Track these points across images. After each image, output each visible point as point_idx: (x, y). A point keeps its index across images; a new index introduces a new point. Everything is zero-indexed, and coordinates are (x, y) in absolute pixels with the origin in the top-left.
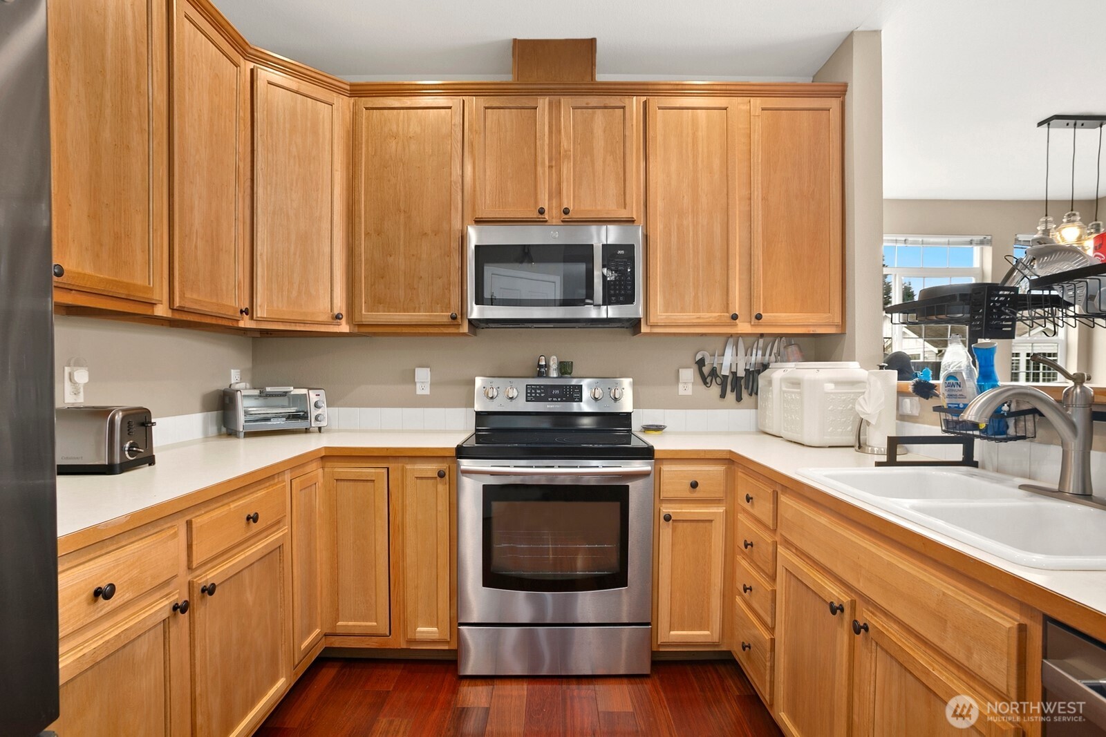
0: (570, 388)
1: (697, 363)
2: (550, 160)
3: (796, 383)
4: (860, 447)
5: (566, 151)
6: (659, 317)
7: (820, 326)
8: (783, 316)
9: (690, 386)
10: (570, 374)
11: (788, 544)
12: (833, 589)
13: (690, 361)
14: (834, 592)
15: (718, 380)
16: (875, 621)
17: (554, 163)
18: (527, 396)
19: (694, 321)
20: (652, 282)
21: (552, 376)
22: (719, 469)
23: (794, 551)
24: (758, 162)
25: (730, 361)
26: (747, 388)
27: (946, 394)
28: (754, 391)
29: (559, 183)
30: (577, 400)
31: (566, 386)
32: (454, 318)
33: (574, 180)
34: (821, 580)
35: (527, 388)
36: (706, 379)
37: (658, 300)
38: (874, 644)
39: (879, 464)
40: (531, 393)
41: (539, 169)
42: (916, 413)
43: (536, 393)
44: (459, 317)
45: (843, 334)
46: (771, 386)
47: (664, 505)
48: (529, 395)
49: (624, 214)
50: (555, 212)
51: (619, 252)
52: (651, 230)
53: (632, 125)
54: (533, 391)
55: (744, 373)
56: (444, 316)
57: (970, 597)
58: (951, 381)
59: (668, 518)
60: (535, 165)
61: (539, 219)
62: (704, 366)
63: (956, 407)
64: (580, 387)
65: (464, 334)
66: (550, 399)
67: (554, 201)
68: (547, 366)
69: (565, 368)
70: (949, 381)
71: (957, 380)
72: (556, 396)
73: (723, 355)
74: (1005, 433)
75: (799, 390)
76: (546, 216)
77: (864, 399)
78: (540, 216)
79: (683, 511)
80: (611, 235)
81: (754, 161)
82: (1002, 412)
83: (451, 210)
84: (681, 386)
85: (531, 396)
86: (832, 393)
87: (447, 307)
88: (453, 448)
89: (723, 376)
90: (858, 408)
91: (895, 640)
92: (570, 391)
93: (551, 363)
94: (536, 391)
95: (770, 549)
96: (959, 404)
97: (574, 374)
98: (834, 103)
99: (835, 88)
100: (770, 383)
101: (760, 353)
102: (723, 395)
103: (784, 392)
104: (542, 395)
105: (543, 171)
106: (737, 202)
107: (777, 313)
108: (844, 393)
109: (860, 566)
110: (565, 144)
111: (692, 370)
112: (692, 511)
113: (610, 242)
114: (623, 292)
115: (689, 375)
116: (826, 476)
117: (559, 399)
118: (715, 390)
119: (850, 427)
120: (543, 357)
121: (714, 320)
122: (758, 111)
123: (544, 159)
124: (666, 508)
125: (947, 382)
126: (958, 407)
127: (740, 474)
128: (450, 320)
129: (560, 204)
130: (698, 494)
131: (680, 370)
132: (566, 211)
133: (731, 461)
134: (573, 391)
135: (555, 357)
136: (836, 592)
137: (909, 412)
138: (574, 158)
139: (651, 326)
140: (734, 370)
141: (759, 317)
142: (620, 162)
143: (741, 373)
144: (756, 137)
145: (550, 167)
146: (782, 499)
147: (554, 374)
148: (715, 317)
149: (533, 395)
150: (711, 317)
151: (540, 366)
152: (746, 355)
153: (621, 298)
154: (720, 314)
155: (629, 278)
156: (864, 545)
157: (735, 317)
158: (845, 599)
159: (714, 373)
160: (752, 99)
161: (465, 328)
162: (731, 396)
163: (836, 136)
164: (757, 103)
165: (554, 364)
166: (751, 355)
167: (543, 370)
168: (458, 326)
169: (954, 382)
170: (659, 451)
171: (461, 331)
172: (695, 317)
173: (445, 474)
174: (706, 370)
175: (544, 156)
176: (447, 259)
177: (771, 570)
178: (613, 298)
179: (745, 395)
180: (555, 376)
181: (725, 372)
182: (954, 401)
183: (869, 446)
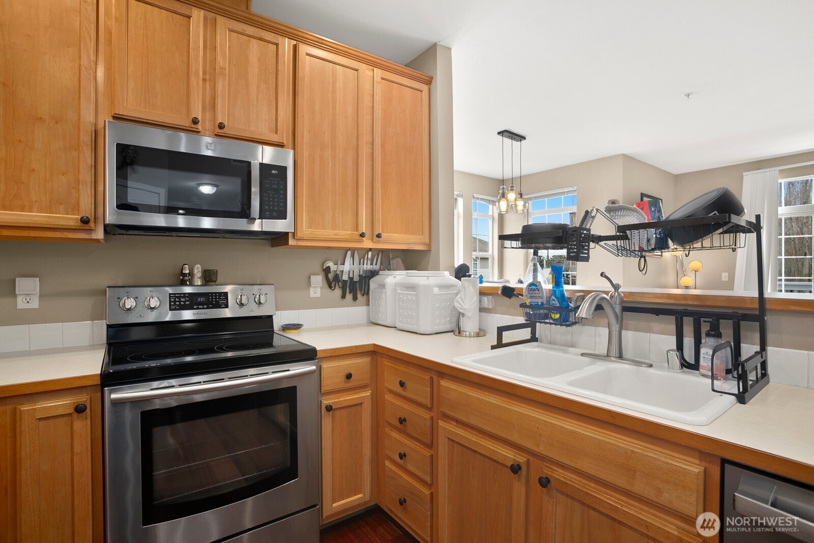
0: (216, 296)
1: (324, 270)
2: (204, 73)
3: (412, 287)
4: (459, 333)
5: (221, 68)
6: (305, 232)
7: (416, 244)
8: (395, 236)
9: (319, 290)
10: (215, 281)
11: (447, 417)
12: (508, 453)
13: (319, 269)
14: (509, 455)
15: (340, 284)
16: (558, 474)
17: (208, 77)
18: (170, 305)
19: (333, 237)
20: (299, 201)
21: (196, 284)
22: (365, 361)
23: (455, 424)
24: (378, 117)
25: (349, 268)
26: (361, 290)
27: (529, 296)
28: (366, 293)
29: (214, 98)
30: (223, 306)
31: (212, 293)
32: (85, 221)
33: (229, 98)
34: (492, 446)
35: (170, 297)
36: (331, 284)
37: (304, 217)
38: (555, 491)
39: (493, 347)
40: (175, 302)
41: (193, 79)
42: (490, 307)
43: (180, 301)
44: (92, 220)
45: (429, 251)
46: (384, 289)
47: (324, 398)
48: (172, 303)
49: (275, 138)
50: (208, 125)
51: (273, 172)
52: (299, 157)
53: (284, 62)
54: (177, 300)
55: (358, 278)
56: (72, 219)
57: (657, 453)
58: (533, 287)
59: (329, 408)
60: (188, 74)
61: (193, 128)
62: (330, 273)
63: (536, 304)
64: (226, 294)
65: (97, 240)
66: (195, 307)
67: (207, 114)
68: (191, 274)
69: (209, 277)
70: (532, 287)
71: (537, 286)
72: (202, 304)
73: (344, 265)
74: (568, 321)
75: (414, 293)
76: (199, 127)
77: (461, 298)
78: (193, 126)
79: (341, 399)
80: (266, 155)
81: (376, 116)
82: (570, 308)
83: (80, 97)
84: (312, 290)
85: (175, 304)
86: (438, 295)
87: (76, 208)
88: (95, 375)
89: (343, 280)
90: (456, 304)
91: (580, 488)
92: (216, 298)
93: (196, 271)
94: (180, 299)
95: (429, 423)
96: (538, 303)
97: (218, 282)
98: (424, 88)
99: (426, 78)
100: (383, 286)
101: (369, 262)
102: (343, 296)
103: (399, 294)
104: (187, 303)
105: (196, 83)
106: (365, 145)
107: (390, 233)
108: (445, 294)
109: (540, 435)
110: (220, 61)
111: (321, 276)
112: (347, 398)
113: (265, 161)
114: (276, 208)
115: (318, 280)
116: (475, 361)
117: (205, 306)
118: (338, 292)
119: (448, 319)
120: (187, 266)
121: (347, 237)
122: (379, 79)
123: (198, 70)
124: (327, 400)
125: (530, 288)
126: (538, 305)
127: (386, 363)
128: (79, 223)
129: (214, 118)
130: (352, 383)
131: (312, 277)
132: (221, 126)
133: (376, 353)
134: (219, 298)
135: (199, 266)
136: (511, 454)
137: (487, 306)
138: (229, 77)
139: (297, 239)
140: (351, 276)
141: (379, 236)
142: (273, 92)
143: (356, 279)
144: (377, 98)
145: (204, 80)
146: (441, 384)
147: (198, 282)
148: (348, 234)
149: (177, 303)
150: (345, 234)
151: (184, 275)
152: (360, 265)
153: (275, 214)
154: (351, 232)
155: (282, 196)
156: (544, 419)
157: (362, 235)
158: (521, 459)
159: (337, 278)
160: (375, 69)
161: (100, 234)
162: (349, 296)
163: (426, 110)
164: (378, 72)
165: (198, 271)
166: (363, 265)
167: (187, 278)
168: (91, 230)
169: (535, 288)
170: (319, 351)
171: (94, 236)
172: (333, 233)
173: (86, 408)
174: (331, 276)
175: (198, 65)
176: (75, 154)
177: (429, 440)
178: (268, 213)
179: (359, 296)
180: (199, 284)
181: (345, 277)
182: (534, 300)
183: (464, 331)
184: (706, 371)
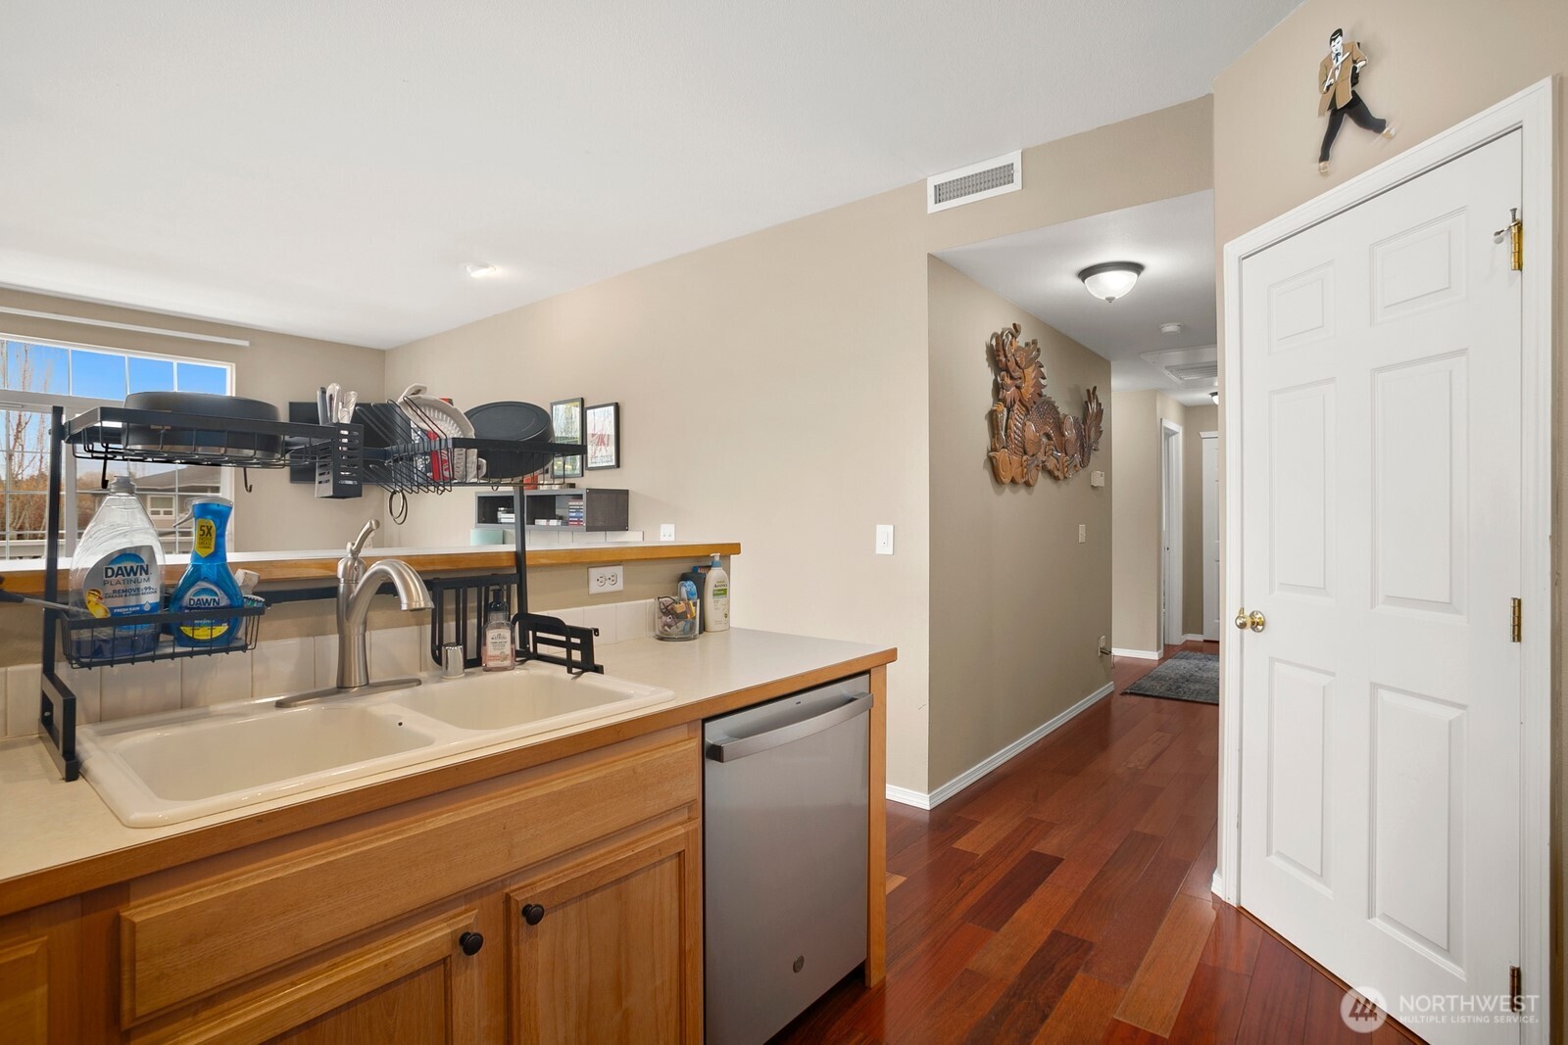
27: (106, 590)
58: (128, 565)
70: (122, 564)
71: (142, 561)
125: (116, 566)
182: (130, 601)
184: (499, 662)
